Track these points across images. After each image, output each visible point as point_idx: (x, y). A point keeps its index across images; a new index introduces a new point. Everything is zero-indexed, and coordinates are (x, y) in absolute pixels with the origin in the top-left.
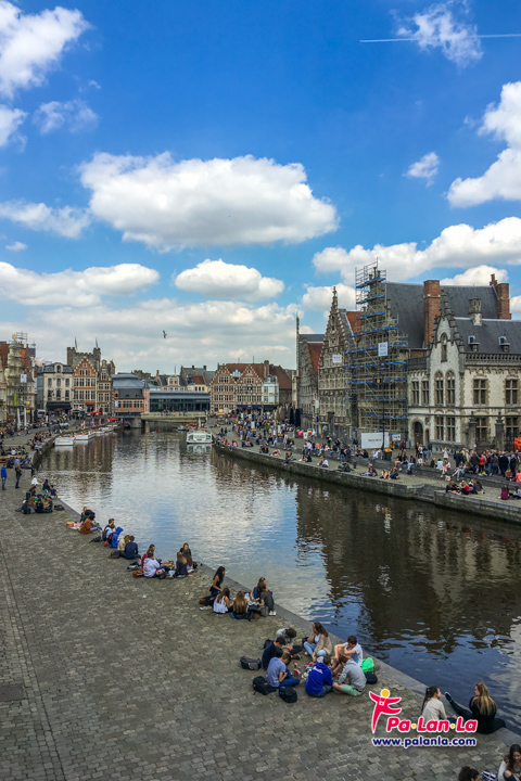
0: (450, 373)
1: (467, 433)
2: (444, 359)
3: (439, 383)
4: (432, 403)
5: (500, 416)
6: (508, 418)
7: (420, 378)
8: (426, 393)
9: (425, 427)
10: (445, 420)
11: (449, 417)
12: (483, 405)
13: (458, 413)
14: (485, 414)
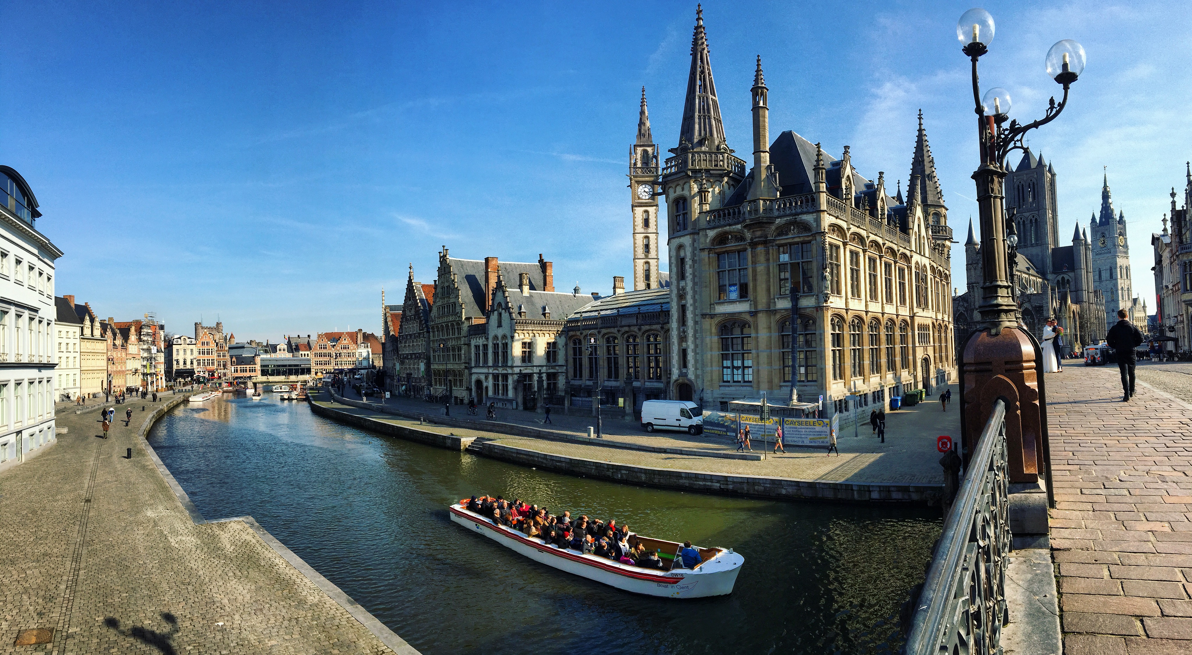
0: (504, 337)
1: (515, 388)
2: (500, 325)
3: (496, 346)
4: (490, 363)
5: (540, 373)
6: (549, 375)
7: (481, 341)
8: (486, 355)
9: (485, 384)
10: (500, 378)
11: (503, 375)
12: (529, 364)
13: (510, 371)
14: (531, 371)
